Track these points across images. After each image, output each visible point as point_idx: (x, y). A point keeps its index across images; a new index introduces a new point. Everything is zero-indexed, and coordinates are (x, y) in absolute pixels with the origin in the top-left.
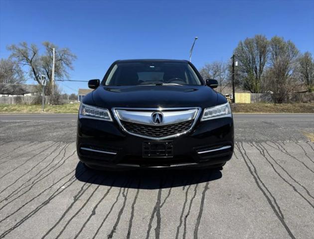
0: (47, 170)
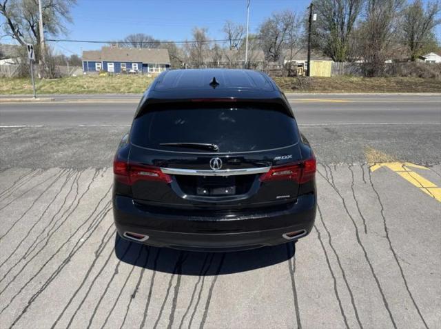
0: (60, 215)
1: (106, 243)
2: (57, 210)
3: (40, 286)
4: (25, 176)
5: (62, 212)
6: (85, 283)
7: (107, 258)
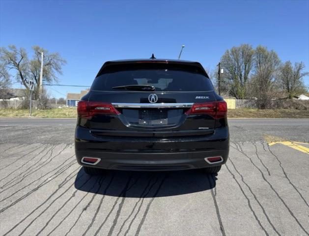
0: (35, 166)
1: (68, 181)
2: (33, 164)
3: (10, 203)
4: (14, 147)
5: (37, 165)
6: (47, 202)
7: (67, 188)
